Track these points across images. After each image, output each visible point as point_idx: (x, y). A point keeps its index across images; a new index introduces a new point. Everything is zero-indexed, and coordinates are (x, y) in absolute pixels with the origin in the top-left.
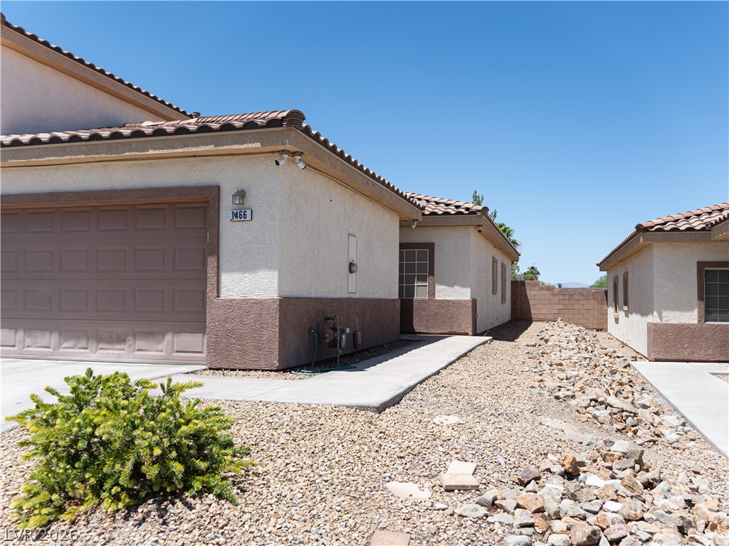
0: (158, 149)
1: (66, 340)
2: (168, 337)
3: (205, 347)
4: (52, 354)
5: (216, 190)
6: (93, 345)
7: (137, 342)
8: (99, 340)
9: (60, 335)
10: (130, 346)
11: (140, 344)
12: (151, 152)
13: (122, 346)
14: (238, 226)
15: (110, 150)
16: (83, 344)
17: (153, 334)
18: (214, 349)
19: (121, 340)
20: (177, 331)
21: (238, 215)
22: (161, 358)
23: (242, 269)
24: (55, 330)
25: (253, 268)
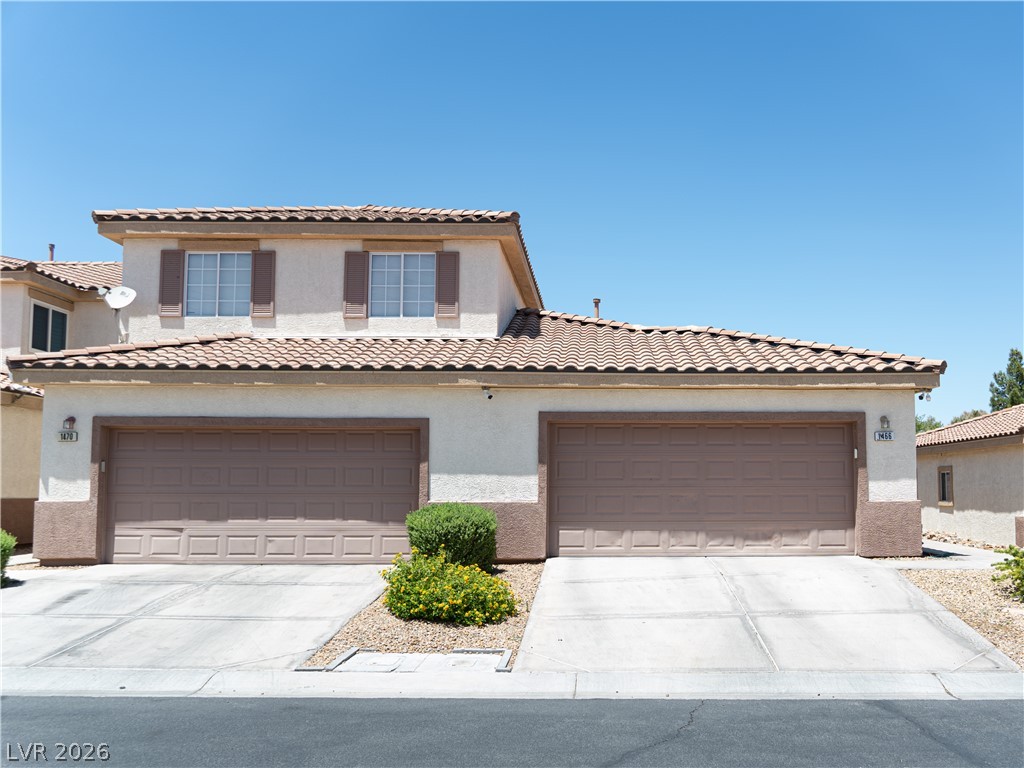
0: (827, 383)
1: (712, 539)
2: (814, 534)
3: (848, 540)
4: (699, 551)
5: (862, 415)
6: (738, 541)
7: (784, 539)
8: (746, 538)
9: (707, 534)
10: (777, 542)
11: (785, 540)
12: (821, 385)
13: (768, 543)
14: (883, 444)
15: (782, 381)
16: (730, 542)
17: (797, 531)
18: (867, 541)
19: (768, 537)
20: (821, 529)
21: (885, 436)
22: (807, 551)
23: (887, 478)
24: (702, 530)
25: (896, 478)
